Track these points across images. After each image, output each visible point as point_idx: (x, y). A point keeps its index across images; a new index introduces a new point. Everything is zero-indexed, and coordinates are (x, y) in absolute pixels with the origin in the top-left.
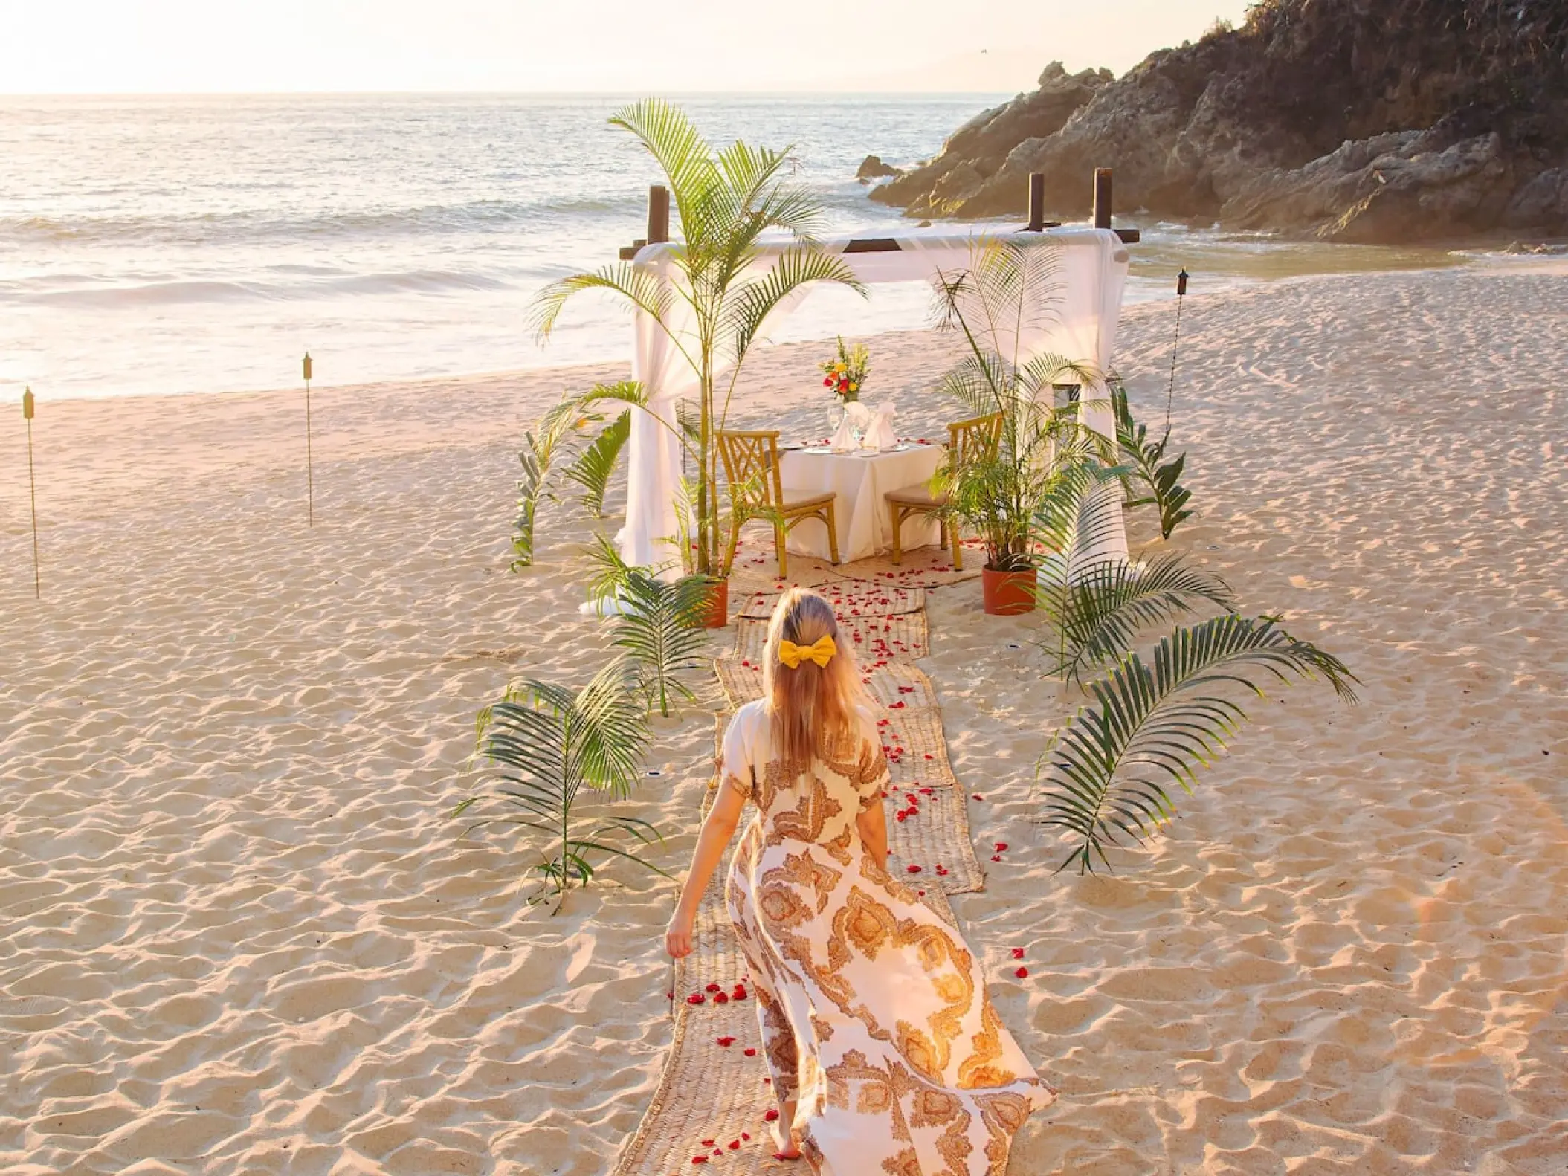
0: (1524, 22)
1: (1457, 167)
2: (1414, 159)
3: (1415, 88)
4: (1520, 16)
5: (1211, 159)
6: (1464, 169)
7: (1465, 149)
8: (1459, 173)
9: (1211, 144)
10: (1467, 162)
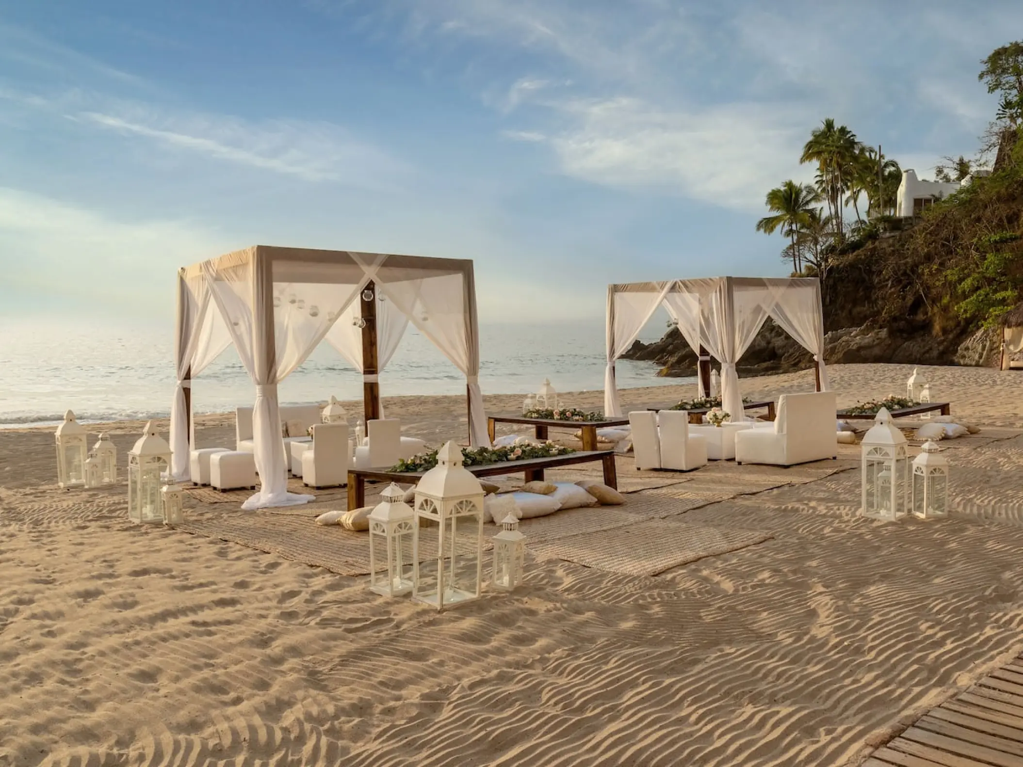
0: (891, 288)
1: (874, 341)
2: (858, 338)
3: (850, 312)
4: (889, 285)
5: (773, 340)
6: (877, 342)
7: (877, 334)
8: (875, 343)
9: (773, 334)
10: (878, 339)
